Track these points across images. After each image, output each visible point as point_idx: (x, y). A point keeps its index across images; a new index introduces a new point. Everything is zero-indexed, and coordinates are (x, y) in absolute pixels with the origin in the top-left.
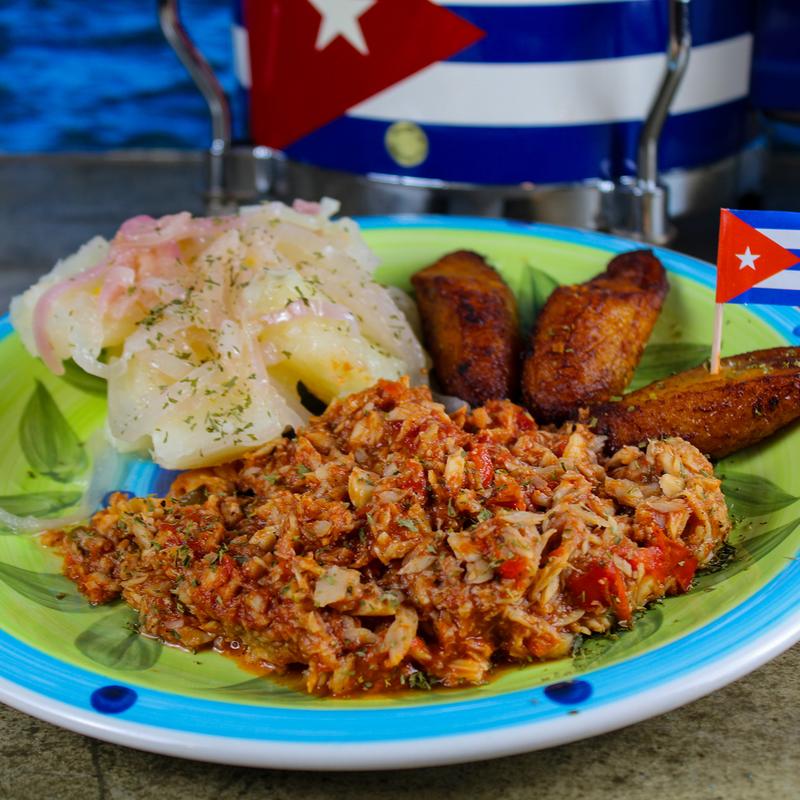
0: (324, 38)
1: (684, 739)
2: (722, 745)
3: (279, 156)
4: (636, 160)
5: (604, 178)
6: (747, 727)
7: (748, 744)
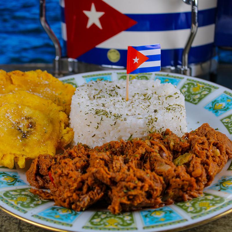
0: (89, 25)
1: (204, 227)
2: (216, 228)
3: (76, 60)
4: (182, 61)
5: (172, 66)
6: (224, 223)
7: (224, 228)
